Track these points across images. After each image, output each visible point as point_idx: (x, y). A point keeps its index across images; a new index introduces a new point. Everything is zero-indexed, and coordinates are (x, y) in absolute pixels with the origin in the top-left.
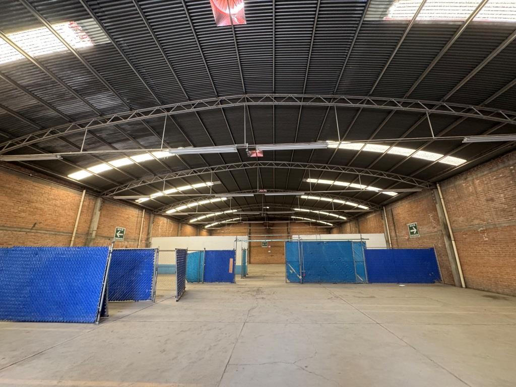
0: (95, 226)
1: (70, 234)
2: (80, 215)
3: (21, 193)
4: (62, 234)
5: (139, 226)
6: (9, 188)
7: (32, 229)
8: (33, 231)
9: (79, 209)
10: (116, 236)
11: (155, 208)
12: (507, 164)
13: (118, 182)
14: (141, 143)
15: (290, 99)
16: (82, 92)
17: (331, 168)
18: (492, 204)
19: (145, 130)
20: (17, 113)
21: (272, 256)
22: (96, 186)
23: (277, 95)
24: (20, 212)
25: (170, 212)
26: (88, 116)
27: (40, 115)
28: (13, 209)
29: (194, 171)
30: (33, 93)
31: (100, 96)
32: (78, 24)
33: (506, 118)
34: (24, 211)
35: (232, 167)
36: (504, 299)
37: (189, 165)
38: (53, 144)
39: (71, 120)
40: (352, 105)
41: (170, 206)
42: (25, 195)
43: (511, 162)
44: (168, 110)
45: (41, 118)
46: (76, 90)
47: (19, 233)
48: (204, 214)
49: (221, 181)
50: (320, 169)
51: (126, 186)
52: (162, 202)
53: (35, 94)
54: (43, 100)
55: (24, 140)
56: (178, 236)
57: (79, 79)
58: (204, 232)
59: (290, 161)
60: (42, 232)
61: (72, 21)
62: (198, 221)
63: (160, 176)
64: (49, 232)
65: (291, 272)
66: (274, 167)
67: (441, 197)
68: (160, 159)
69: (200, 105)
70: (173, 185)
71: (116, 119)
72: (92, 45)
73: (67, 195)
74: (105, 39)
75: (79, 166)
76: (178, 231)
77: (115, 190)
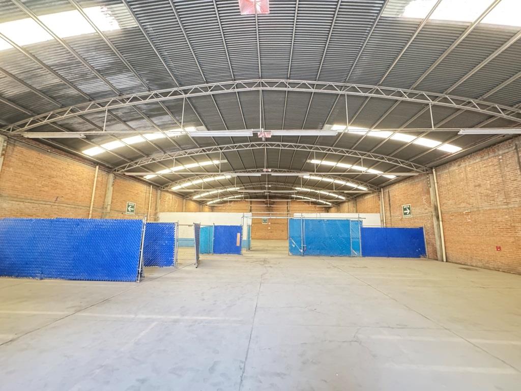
0: (109, 200)
1: (88, 208)
2: (96, 190)
3: (43, 168)
4: (81, 207)
5: (147, 201)
6: (32, 164)
7: (55, 203)
8: (56, 204)
9: (93, 184)
10: (128, 211)
11: (162, 184)
12: (496, 154)
13: (129, 159)
14: (155, 122)
15: (304, 86)
16: (104, 72)
17: (336, 151)
18: (478, 190)
19: (161, 109)
20: (40, 91)
21: (271, 232)
22: (108, 162)
23: (291, 81)
24: (43, 186)
25: (176, 188)
26: (106, 95)
27: (62, 93)
28: (38, 183)
29: (203, 150)
30: (57, 73)
31: (121, 76)
32: (108, 8)
33: (500, 113)
34: (47, 186)
35: (240, 147)
37: (198, 144)
38: (71, 121)
39: (91, 99)
40: (362, 94)
41: (176, 183)
42: (46, 171)
43: (500, 152)
44: (186, 92)
45: (60, 97)
46: (99, 71)
47: (44, 206)
48: (208, 191)
49: (228, 160)
50: (324, 152)
51: (136, 163)
52: (169, 179)
53: (59, 73)
54: (66, 79)
55: (45, 117)
56: (182, 212)
57: (103, 60)
58: (206, 208)
59: (297, 143)
60: (64, 205)
61: (103, 5)
62: (201, 198)
63: (170, 153)
64: (69, 206)
66: (281, 148)
67: (435, 181)
68: (171, 138)
69: (217, 88)
70: (181, 163)
71: (135, 99)
72: (119, 28)
73: (82, 171)
74: (132, 23)
75: (92, 142)
76: (183, 207)
77: (126, 166)
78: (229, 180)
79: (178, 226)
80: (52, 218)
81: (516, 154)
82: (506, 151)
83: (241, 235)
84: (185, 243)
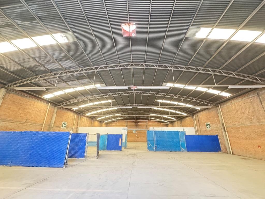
0: (53, 121)
1: (42, 125)
2: (47, 116)
3: (22, 105)
4: (38, 125)
5: (73, 121)
6: (17, 102)
7: (25, 122)
9: (46, 112)
10: (63, 126)
11: (82, 112)
12: (249, 97)
13: (66, 100)
14: (81, 82)
15: (152, 66)
16: (58, 60)
17: (169, 95)
18: (243, 115)
19: (84, 76)
20: (27, 68)
21: (138, 138)
22: (55, 101)
23: (146, 64)
24: (20, 114)
25: (88, 114)
26: (59, 70)
27: (37, 69)
28: (18, 112)
29: (103, 95)
30: (36, 60)
31: (66, 62)
32: (64, 34)
33: (246, 78)
34: (22, 114)
35: (122, 94)
36: (249, 159)
37: (101, 92)
38: (40, 82)
39: (51, 72)
40: (180, 69)
41: (89, 111)
42: (23, 106)
43: (250, 96)
44: (96, 68)
45: (36, 71)
46: (56, 59)
47: (19, 124)
48: (105, 116)
49: (116, 100)
50: (164, 96)
51: (69, 102)
52: (85, 110)
54: (40, 63)
55: (27, 80)
56: (91, 127)
57: (58, 55)
58: (104, 125)
59: (150, 92)
60: (29, 124)
61: (62, 33)
62: (101, 119)
63: (87, 97)
64: (32, 124)
65: (150, 146)
66: (142, 94)
67: (221, 111)
68: (88, 89)
69: (111, 67)
70: (92, 102)
71: (72, 72)
72: (68, 42)
73: (41, 106)
74: (74, 40)
75: (49, 92)
76: (91, 124)
77: (64, 103)
78: (116, 110)
79: (88, 135)
80: (22, 131)
81: (258, 97)
82: (253, 96)
83: (122, 139)
84: (92, 144)
